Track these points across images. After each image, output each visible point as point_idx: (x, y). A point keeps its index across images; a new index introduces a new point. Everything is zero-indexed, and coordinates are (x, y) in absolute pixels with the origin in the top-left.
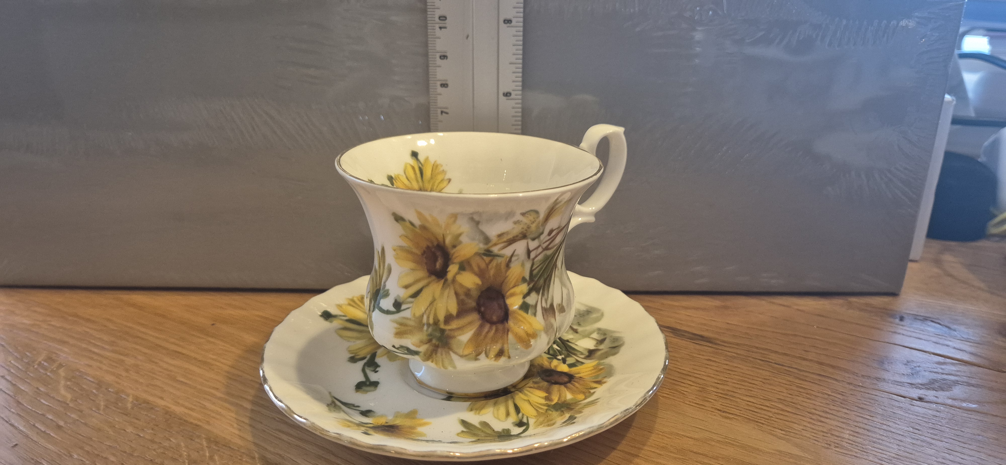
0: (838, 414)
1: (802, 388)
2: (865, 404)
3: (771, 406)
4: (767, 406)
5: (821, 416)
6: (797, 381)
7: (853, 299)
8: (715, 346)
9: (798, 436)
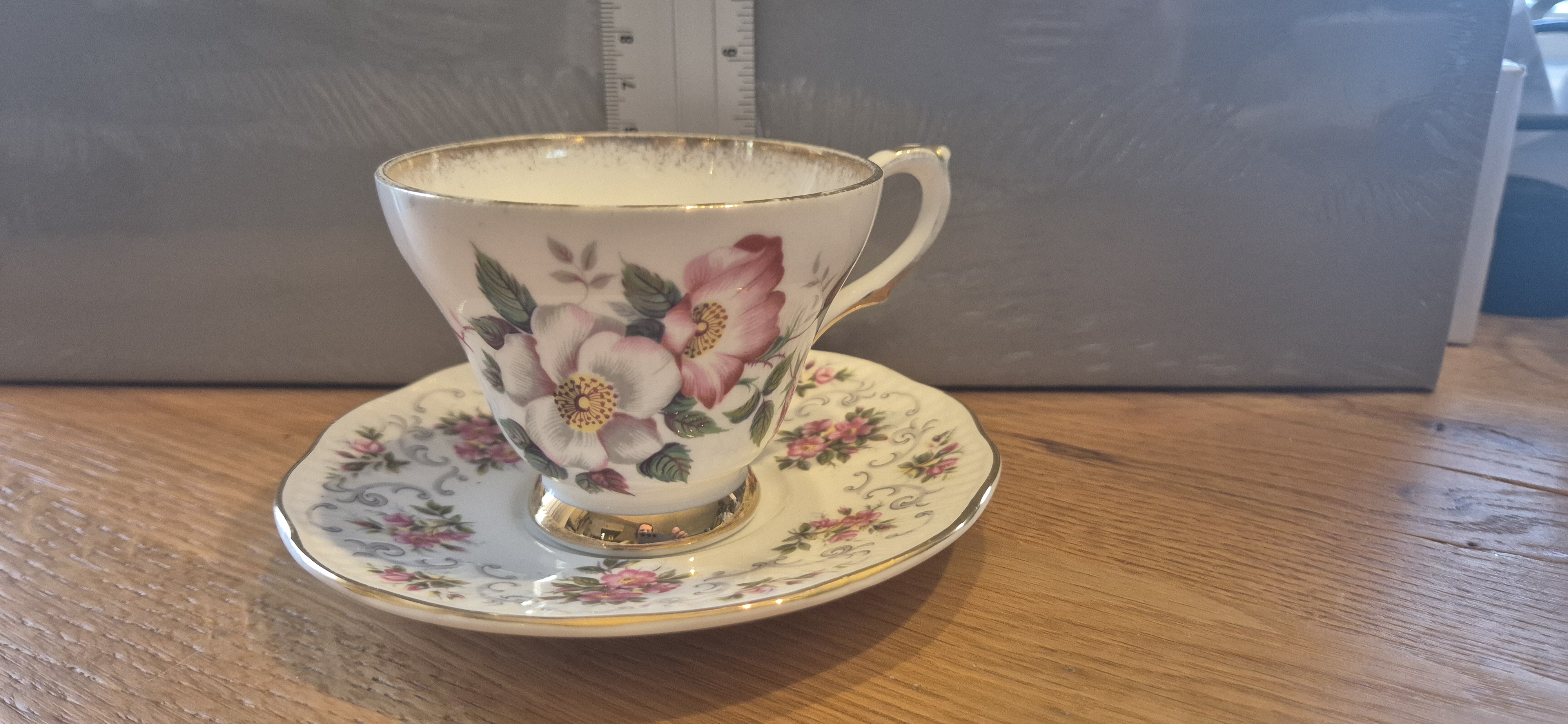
0: (1328, 568)
1: (1266, 528)
2: (1374, 553)
3: (1211, 555)
4: (1203, 555)
5: (1297, 571)
6: (1257, 518)
7: (1357, 399)
8: (1117, 467)
9: (1255, 600)
